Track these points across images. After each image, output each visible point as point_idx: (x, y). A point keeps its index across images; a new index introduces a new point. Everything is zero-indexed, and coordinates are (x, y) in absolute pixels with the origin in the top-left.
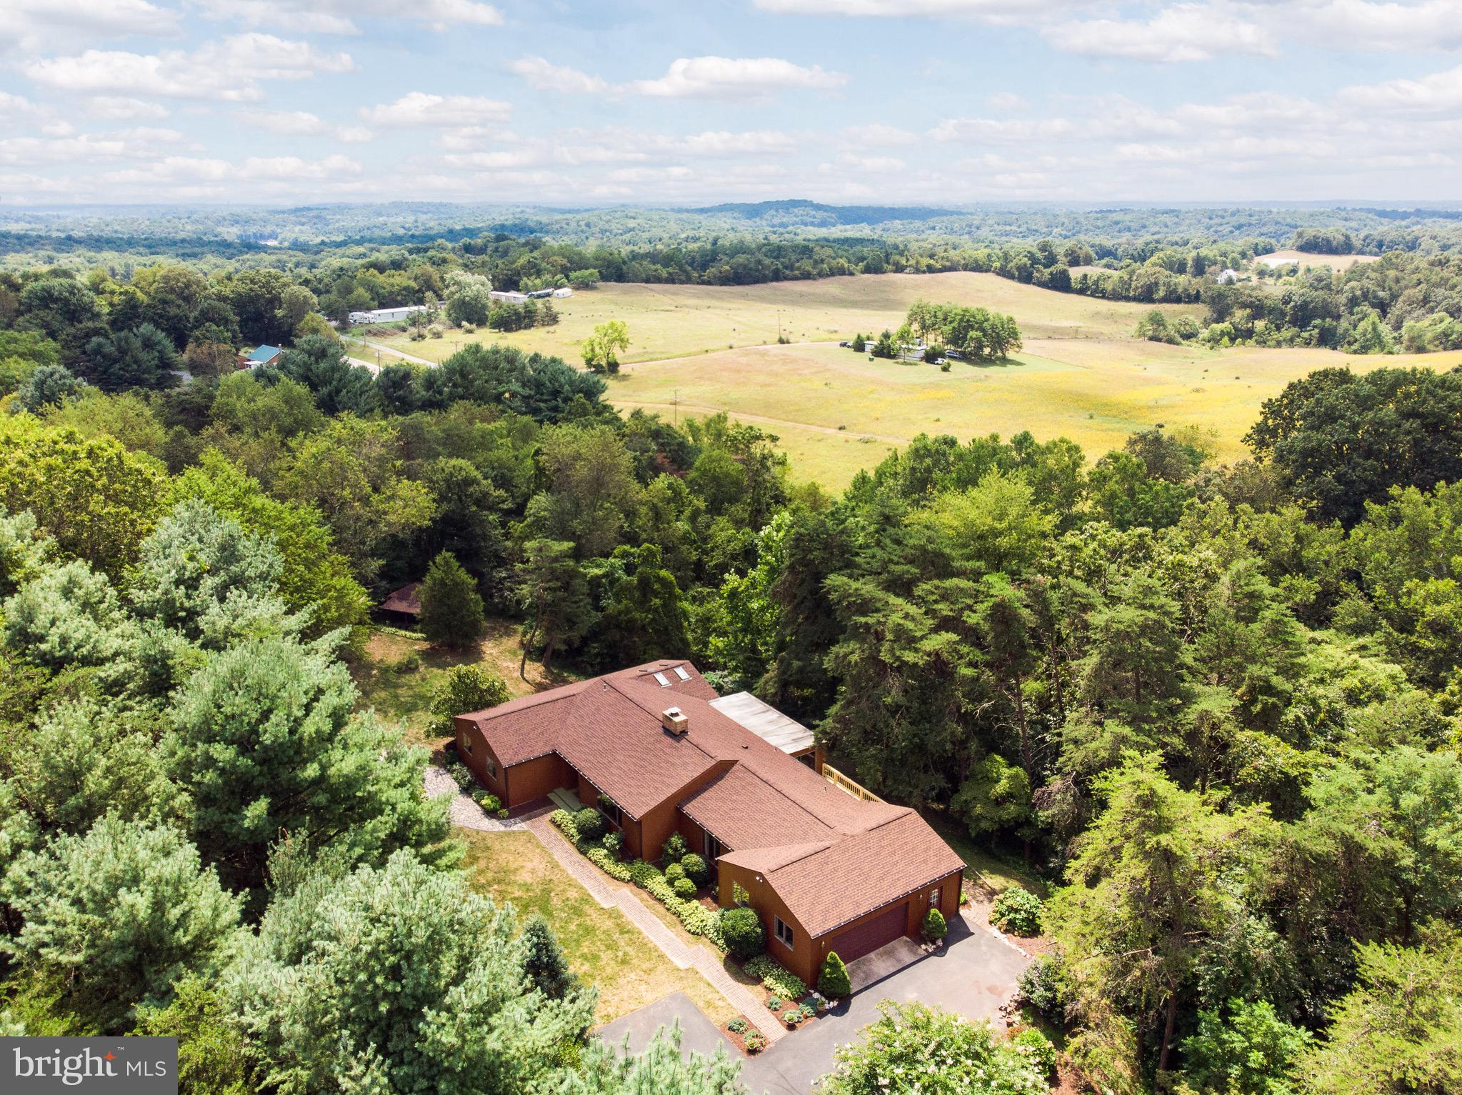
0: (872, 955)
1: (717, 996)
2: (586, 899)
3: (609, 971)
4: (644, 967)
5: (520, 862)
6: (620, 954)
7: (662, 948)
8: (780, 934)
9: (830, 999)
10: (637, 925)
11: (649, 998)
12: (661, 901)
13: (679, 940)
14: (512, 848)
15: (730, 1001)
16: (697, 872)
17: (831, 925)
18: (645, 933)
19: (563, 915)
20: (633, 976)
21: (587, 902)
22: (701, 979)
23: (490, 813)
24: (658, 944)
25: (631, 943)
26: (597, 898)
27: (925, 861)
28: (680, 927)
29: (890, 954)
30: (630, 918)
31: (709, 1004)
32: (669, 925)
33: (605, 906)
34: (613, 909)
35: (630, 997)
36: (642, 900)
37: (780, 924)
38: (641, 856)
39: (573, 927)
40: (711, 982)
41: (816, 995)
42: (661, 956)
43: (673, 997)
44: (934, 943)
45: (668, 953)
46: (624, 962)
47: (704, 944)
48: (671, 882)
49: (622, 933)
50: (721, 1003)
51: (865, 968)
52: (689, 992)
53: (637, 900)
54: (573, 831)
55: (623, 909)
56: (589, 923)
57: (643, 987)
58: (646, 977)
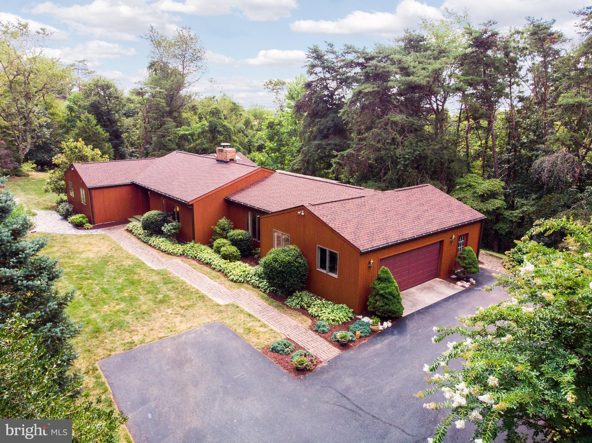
0: (413, 290)
1: (258, 324)
2: (140, 265)
3: (144, 308)
4: (182, 304)
5: (90, 247)
6: (160, 297)
7: (204, 291)
8: (323, 266)
9: (383, 319)
10: (182, 278)
11: (183, 327)
12: (208, 264)
13: (222, 286)
14: (87, 242)
15: (272, 327)
16: (241, 240)
17: (379, 243)
18: (188, 282)
19: (113, 274)
20: (169, 311)
21: (139, 266)
22: (242, 311)
23: (79, 226)
24: (200, 289)
25: (174, 289)
26: (149, 264)
27: (451, 211)
28: (223, 278)
29: (430, 289)
30: (177, 275)
31: (249, 330)
32: (213, 278)
33: (155, 269)
34: (163, 270)
35: (161, 328)
36: (190, 265)
37: (323, 252)
38: (194, 239)
39: (120, 281)
40: (252, 313)
41: (366, 319)
42: (202, 297)
43: (210, 326)
44: (468, 281)
45: (210, 296)
46: (162, 302)
47: (246, 288)
48: (218, 251)
49: (165, 283)
50: (262, 329)
51: (410, 298)
52: (228, 322)
53: (186, 265)
54: (141, 231)
55: (170, 270)
56: (136, 277)
57: (179, 318)
58: (182, 311)
